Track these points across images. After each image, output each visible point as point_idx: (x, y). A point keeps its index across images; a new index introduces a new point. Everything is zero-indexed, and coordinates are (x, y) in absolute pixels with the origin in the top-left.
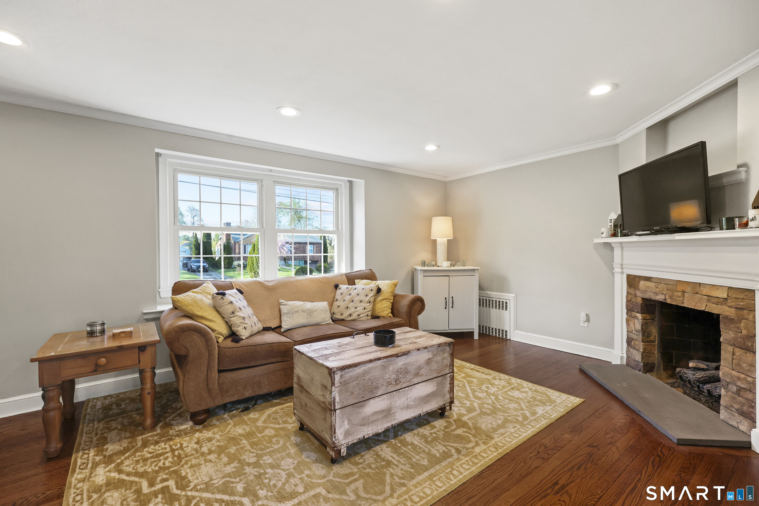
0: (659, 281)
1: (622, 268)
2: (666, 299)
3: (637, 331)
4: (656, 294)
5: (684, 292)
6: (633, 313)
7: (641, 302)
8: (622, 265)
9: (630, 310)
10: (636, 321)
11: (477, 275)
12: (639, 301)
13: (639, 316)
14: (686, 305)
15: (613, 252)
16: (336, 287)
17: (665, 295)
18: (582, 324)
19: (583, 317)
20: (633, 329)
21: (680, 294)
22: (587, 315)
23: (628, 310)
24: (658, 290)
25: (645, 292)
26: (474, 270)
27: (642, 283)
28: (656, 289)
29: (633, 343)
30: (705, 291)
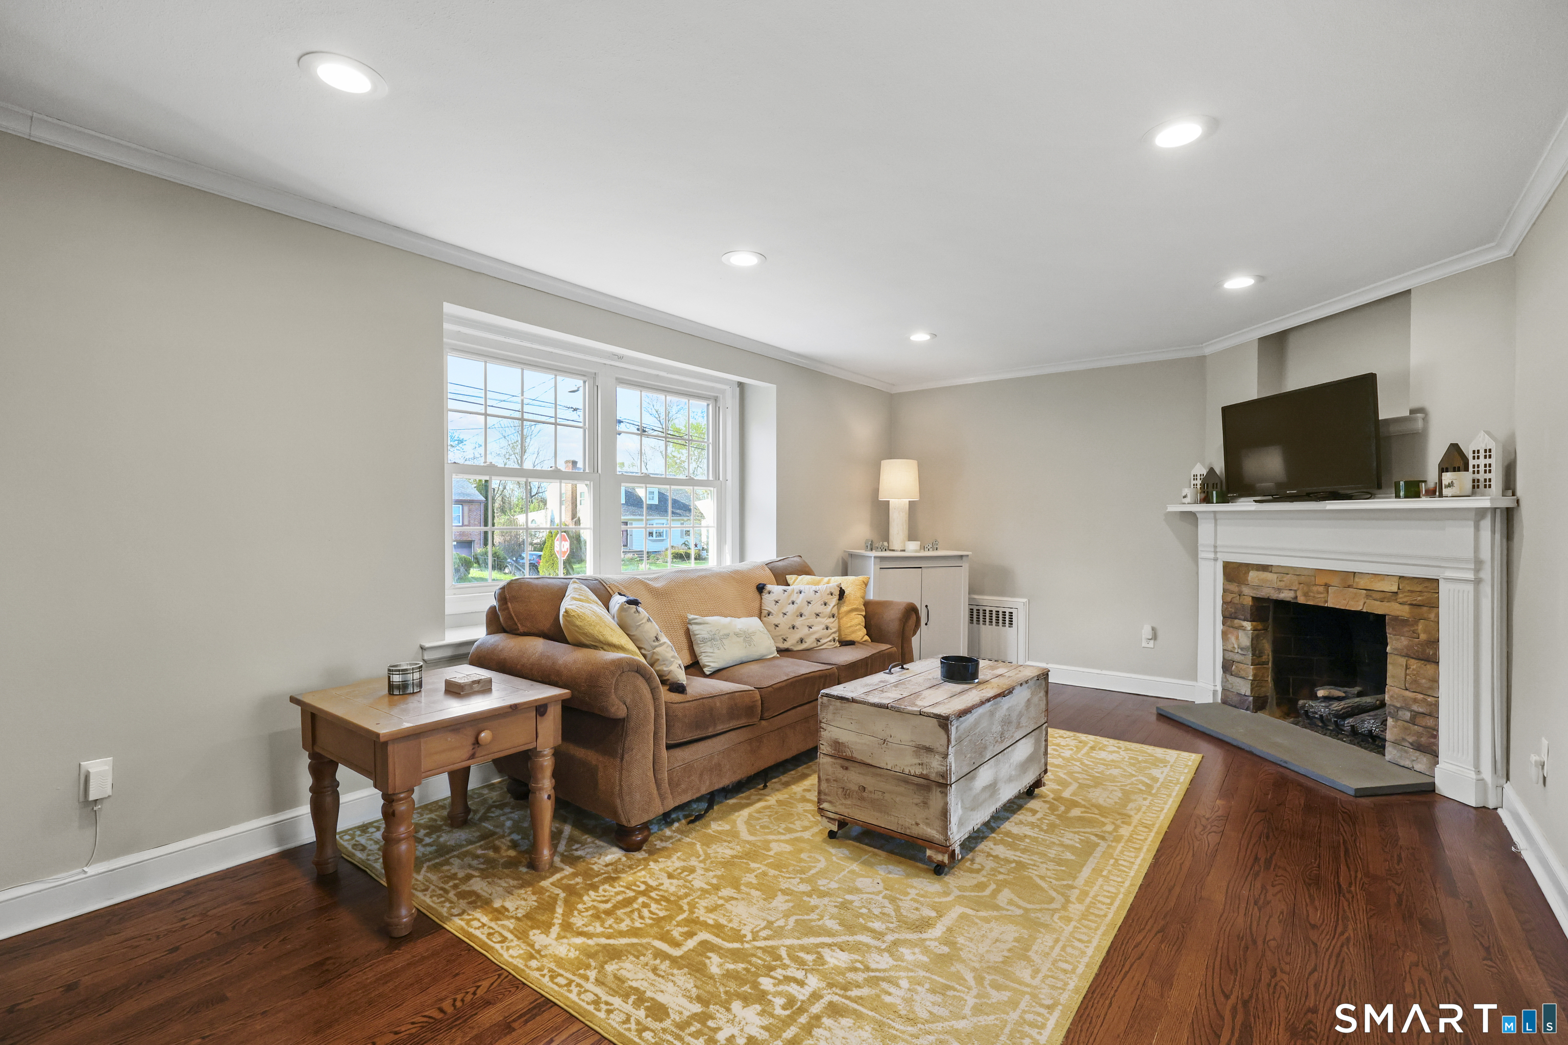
0: (1284, 571)
1: (1216, 552)
2: (1296, 598)
3: (1242, 649)
4: (1279, 590)
5: (1327, 586)
6: (1236, 621)
7: (1251, 603)
8: (1215, 547)
9: (1230, 616)
10: (1241, 633)
11: (966, 566)
12: (1248, 601)
13: (1248, 625)
14: (1330, 604)
15: (1197, 526)
16: (761, 589)
17: (1296, 591)
18: (1144, 644)
19: (1147, 632)
20: (1236, 646)
21: (1321, 589)
22: (1153, 629)
23: (1224, 617)
24: (1282, 584)
25: (1254, 588)
26: (961, 557)
27: (1253, 575)
28: (1279, 583)
29: (1234, 667)
30: (1362, 583)
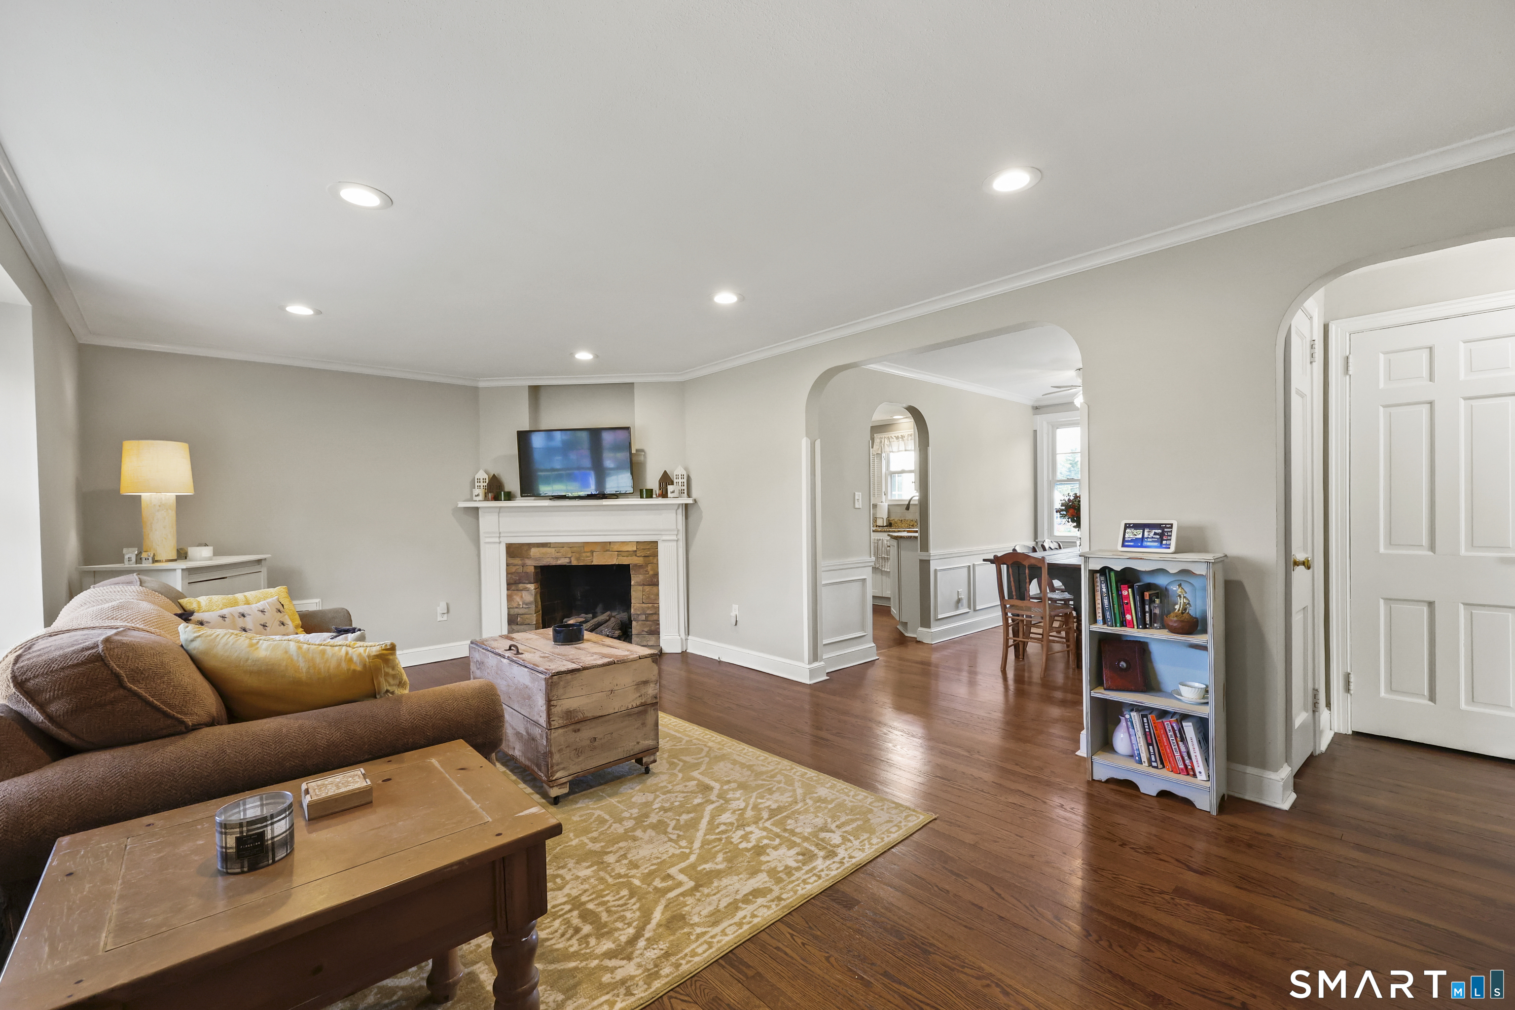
0: (562, 545)
1: (500, 537)
2: (571, 562)
3: (526, 604)
4: (557, 558)
5: (592, 552)
6: (521, 585)
7: (533, 571)
8: (500, 533)
9: (513, 583)
10: (524, 593)
11: (264, 570)
12: (532, 569)
13: (532, 587)
14: (595, 563)
15: (478, 519)
17: (570, 558)
18: (439, 619)
19: (442, 608)
20: (521, 603)
21: (589, 554)
22: (448, 605)
23: (508, 584)
24: (559, 554)
25: (536, 559)
26: (259, 562)
27: (534, 551)
28: (557, 554)
29: (519, 618)
30: (616, 548)
